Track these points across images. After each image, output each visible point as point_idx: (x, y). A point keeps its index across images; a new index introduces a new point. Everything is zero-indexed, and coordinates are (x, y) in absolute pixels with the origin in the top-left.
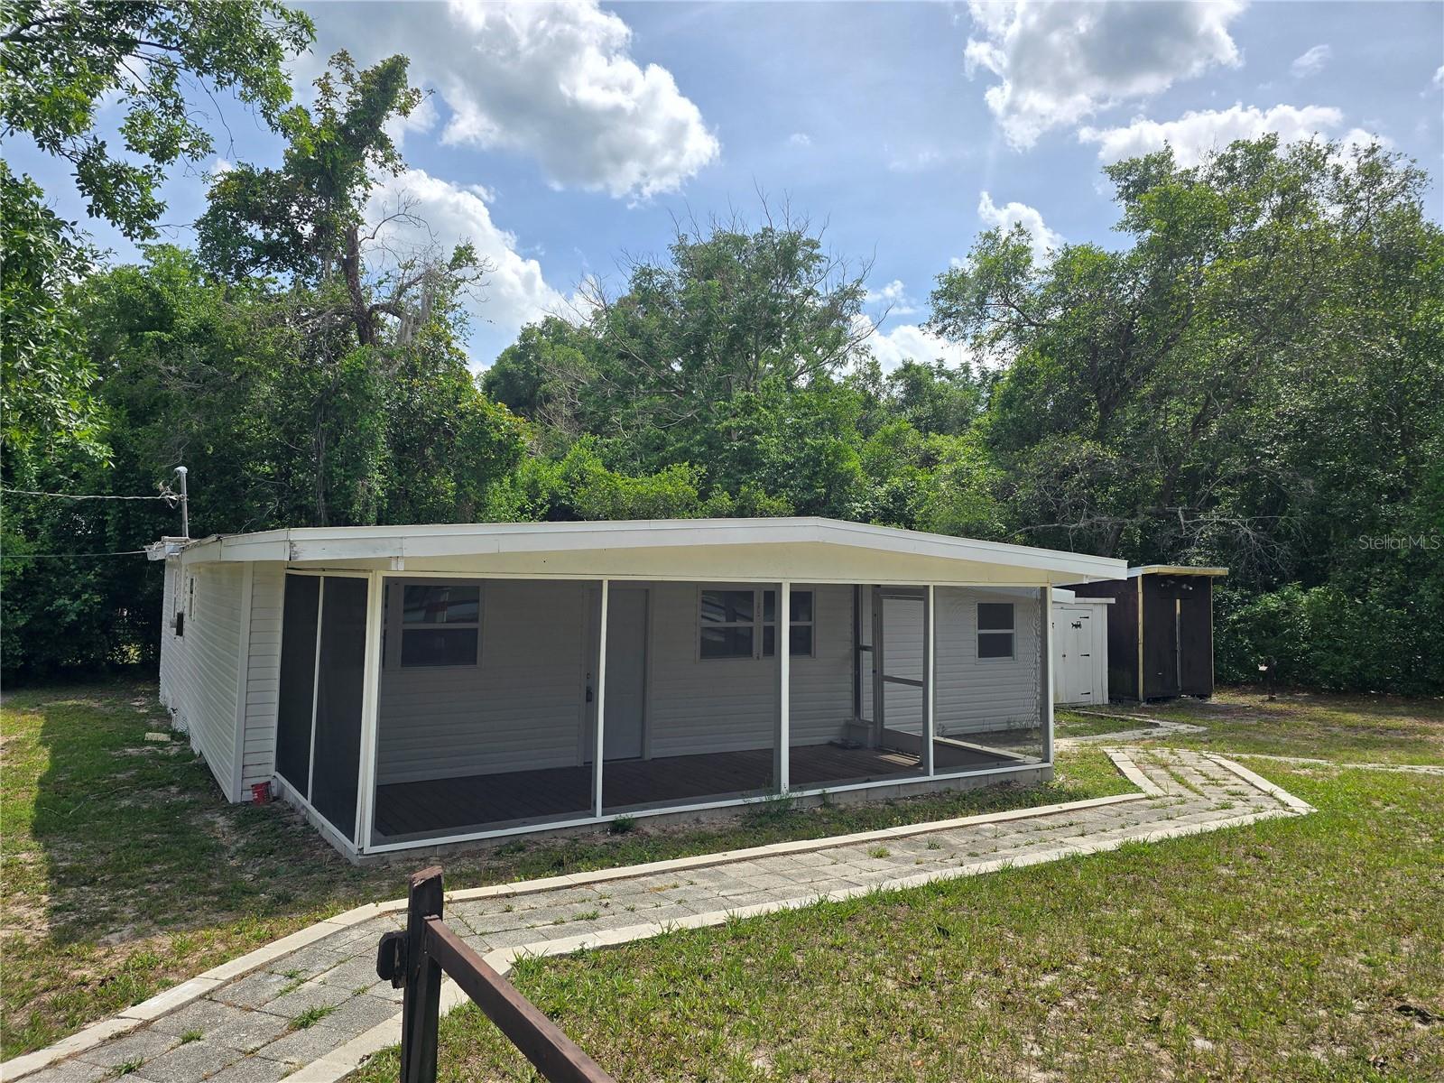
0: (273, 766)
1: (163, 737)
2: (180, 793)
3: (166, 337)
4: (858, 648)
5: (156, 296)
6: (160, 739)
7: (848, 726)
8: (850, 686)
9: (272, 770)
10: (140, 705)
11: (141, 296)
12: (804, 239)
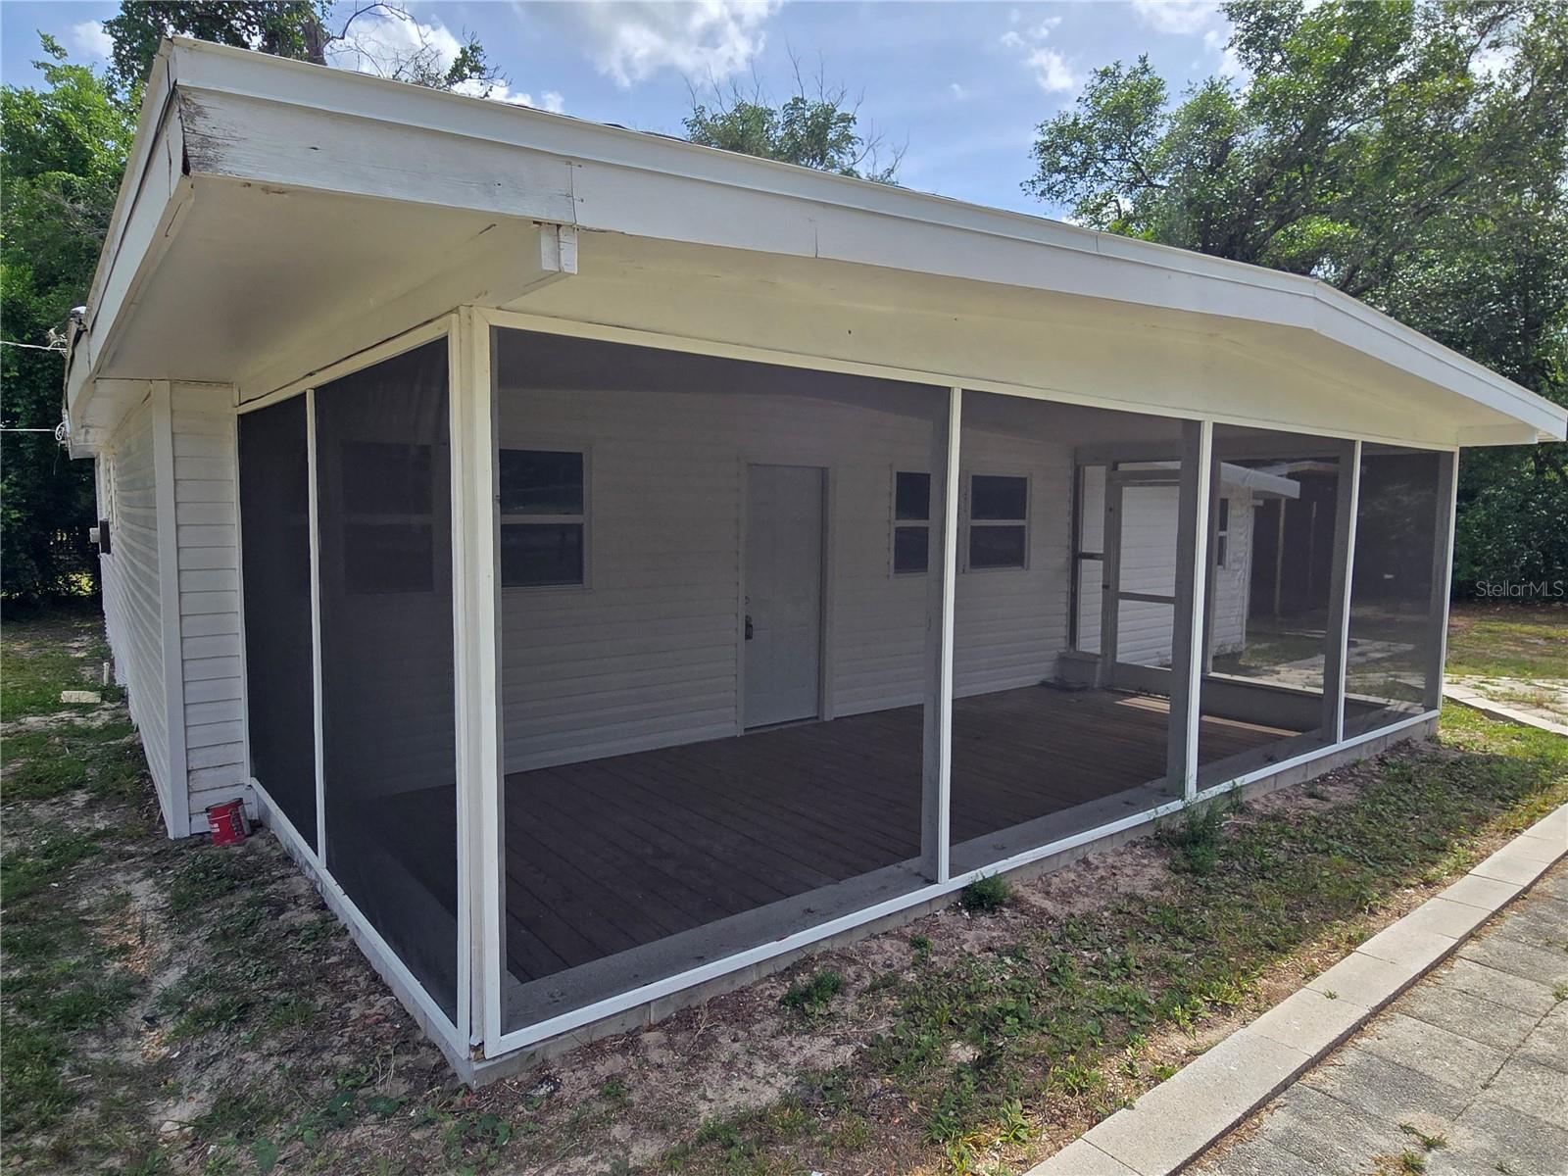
0: (246, 769)
1: (89, 697)
2: (91, 806)
3: (78, 181)
4: (1077, 556)
5: (60, 126)
6: (83, 700)
7: (1062, 659)
8: (1065, 609)
9: (244, 773)
10: (78, 648)
11: (42, 130)
12: (839, 112)
